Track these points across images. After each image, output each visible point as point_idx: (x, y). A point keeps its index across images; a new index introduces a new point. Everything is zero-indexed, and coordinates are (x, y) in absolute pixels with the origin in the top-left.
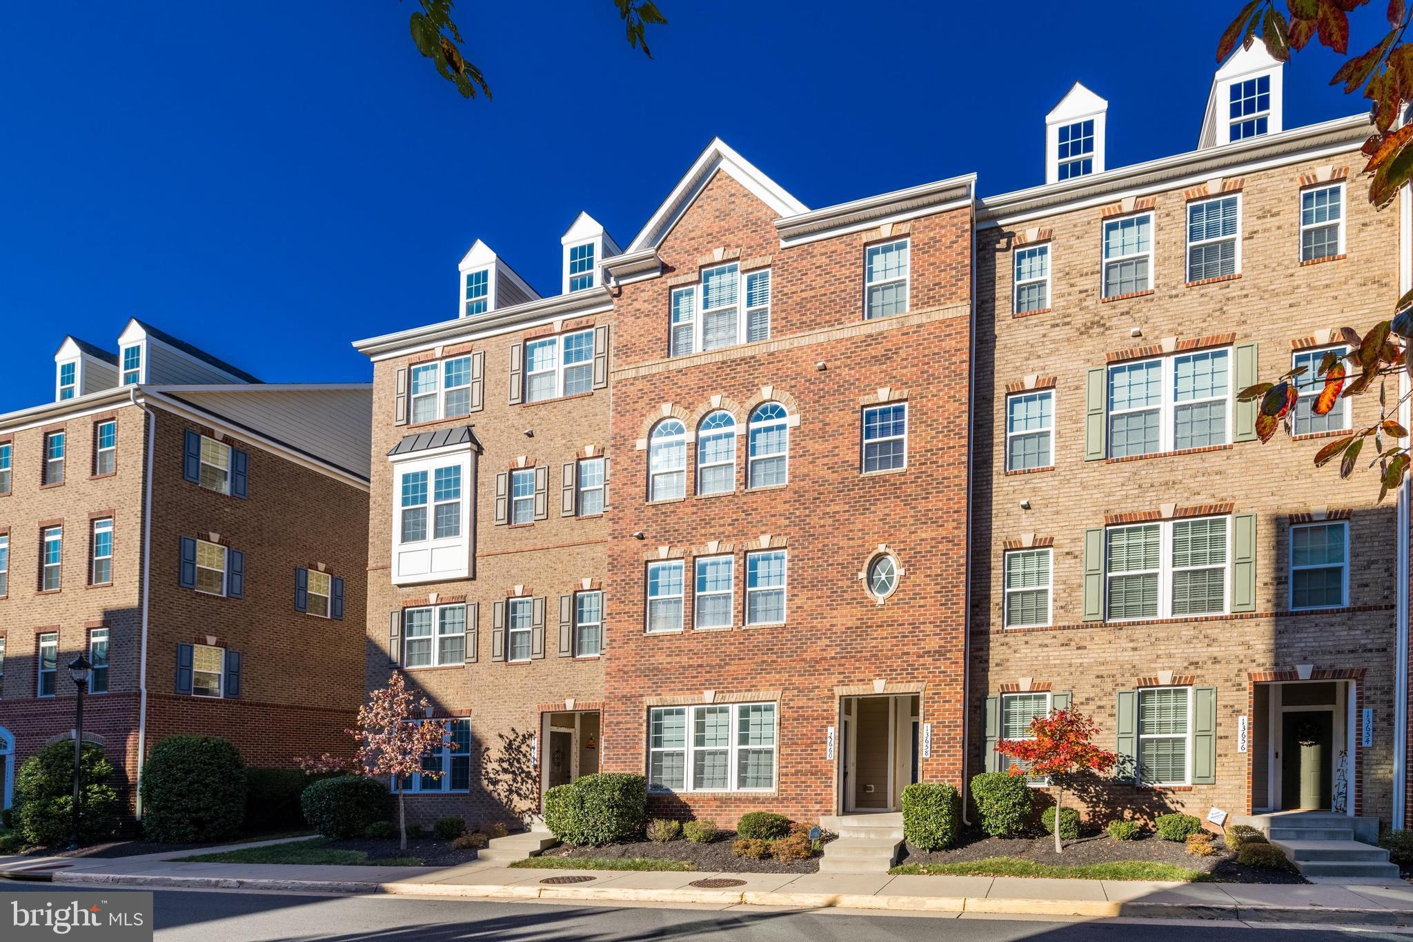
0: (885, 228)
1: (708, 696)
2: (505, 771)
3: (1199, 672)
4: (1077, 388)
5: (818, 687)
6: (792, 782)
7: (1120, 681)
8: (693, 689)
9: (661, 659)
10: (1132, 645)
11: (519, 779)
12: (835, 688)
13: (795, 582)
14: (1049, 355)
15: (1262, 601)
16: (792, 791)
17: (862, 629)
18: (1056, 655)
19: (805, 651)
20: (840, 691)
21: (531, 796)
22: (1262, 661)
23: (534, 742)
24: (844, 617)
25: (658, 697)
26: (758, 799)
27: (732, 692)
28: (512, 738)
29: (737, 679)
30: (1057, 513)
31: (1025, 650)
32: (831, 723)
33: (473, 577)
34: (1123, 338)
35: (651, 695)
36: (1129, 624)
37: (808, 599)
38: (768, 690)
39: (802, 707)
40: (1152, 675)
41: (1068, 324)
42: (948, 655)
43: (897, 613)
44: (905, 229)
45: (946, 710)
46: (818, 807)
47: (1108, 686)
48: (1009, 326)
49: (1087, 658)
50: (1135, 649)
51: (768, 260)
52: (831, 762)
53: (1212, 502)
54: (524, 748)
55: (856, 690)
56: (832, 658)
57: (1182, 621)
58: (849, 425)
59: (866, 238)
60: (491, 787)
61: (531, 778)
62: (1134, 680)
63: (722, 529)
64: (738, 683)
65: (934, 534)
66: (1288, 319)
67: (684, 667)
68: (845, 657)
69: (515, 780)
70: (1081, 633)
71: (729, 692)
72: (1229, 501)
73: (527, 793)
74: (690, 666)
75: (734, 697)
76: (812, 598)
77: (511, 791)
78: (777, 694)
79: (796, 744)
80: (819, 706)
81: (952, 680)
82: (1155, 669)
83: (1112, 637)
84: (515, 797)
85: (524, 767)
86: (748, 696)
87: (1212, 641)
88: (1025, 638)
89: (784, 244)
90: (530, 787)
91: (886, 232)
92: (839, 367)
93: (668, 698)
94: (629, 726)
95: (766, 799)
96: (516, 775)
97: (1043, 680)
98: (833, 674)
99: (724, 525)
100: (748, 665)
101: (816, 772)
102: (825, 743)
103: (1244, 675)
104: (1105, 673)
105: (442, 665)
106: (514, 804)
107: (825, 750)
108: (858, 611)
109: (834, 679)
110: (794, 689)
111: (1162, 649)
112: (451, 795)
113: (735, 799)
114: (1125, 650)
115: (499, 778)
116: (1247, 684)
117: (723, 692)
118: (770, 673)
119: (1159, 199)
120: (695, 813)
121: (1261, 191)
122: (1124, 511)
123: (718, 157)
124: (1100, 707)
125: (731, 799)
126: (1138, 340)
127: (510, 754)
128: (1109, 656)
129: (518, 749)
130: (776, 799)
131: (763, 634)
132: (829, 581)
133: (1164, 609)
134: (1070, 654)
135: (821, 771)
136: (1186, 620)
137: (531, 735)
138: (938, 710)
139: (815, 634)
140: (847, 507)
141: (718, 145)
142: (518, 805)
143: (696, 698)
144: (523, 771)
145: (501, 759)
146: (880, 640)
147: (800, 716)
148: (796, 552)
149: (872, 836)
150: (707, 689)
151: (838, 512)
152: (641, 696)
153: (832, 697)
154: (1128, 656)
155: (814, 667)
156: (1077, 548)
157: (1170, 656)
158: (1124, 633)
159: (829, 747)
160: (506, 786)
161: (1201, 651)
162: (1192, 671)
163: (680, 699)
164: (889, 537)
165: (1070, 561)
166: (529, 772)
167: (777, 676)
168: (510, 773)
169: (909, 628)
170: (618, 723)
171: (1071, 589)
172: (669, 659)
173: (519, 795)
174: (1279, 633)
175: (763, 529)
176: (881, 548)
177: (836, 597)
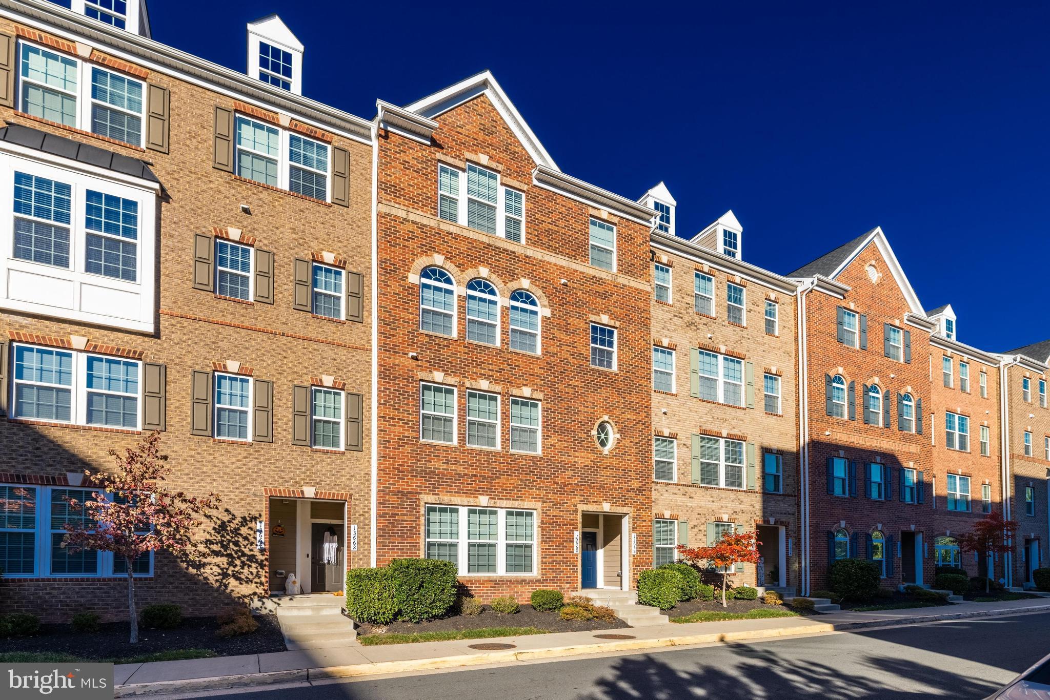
0: (604, 213)
1: (483, 500)
2: (216, 554)
3: (737, 516)
4: (686, 355)
5: (567, 503)
6: (550, 569)
7: (708, 517)
8: (467, 493)
9: (438, 465)
10: (712, 499)
11: (238, 562)
12: (578, 505)
13: (548, 426)
14: (674, 331)
15: (757, 485)
16: (551, 575)
17: (594, 468)
18: (681, 500)
19: (558, 477)
20: (582, 507)
21: (257, 580)
22: (758, 514)
23: (261, 526)
24: (582, 458)
25: (436, 497)
26: (525, 580)
27: (502, 499)
28: (226, 519)
29: (506, 490)
30: (679, 421)
31: (666, 495)
32: (576, 528)
33: (157, 335)
34: (705, 337)
35: (428, 494)
36: (711, 488)
37: (558, 440)
38: (531, 501)
39: (556, 516)
40: (720, 516)
41: (681, 318)
42: (644, 493)
43: (614, 461)
44: (616, 220)
45: (643, 526)
46: (568, 586)
47: (703, 520)
48: (654, 305)
49: (694, 503)
50: (713, 501)
51: (525, 188)
52: (577, 555)
53: (740, 434)
54: (244, 531)
55: (591, 508)
56: (575, 484)
57: (729, 490)
58: (583, 330)
59: (591, 211)
60: (194, 571)
61: (256, 562)
62: (713, 517)
63: (491, 373)
64: (507, 493)
65: (635, 417)
66: (762, 357)
67: (459, 474)
68: (584, 485)
69: (230, 564)
70: (690, 490)
71: (498, 499)
72: (745, 435)
73: (250, 577)
74: (466, 475)
75: (504, 503)
76: (561, 441)
77: (225, 575)
78: (539, 505)
79: (553, 541)
80: (567, 516)
81: (646, 508)
82: (721, 513)
83: (703, 494)
84: (233, 583)
85: (246, 551)
86: (516, 504)
87: (741, 502)
88: (666, 488)
89: (535, 182)
90: (254, 571)
91: (605, 215)
92: (576, 288)
93: (446, 498)
94: (405, 518)
95: (531, 581)
96: (233, 558)
97: (675, 513)
98: (577, 495)
99: (493, 370)
100: (513, 481)
101: (567, 561)
102: (573, 542)
103: (753, 520)
104: (701, 512)
105: (90, 425)
106: (230, 588)
107: (573, 547)
108: (592, 456)
109: (578, 499)
110: (550, 502)
111: (723, 503)
112: (115, 579)
113: (507, 581)
114: (709, 501)
115: (204, 560)
116: (753, 525)
117: (494, 499)
118: (532, 489)
119: (717, 273)
120: (473, 592)
121: (753, 292)
122: (708, 429)
123: (485, 84)
124: (700, 530)
125: (503, 581)
126: (710, 341)
127: (223, 536)
128: (703, 504)
129: (236, 531)
130: (539, 580)
131: (526, 460)
132: (572, 431)
133: (722, 483)
134: (686, 499)
135: (570, 561)
136: (732, 490)
137: (254, 519)
138: (639, 526)
139: (564, 467)
140: (583, 385)
141: (487, 75)
142: (237, 590)
143: (472, 501)
144: (244, 555)
145: (207, 541)
146: (604, 477)
147: (554, 522)
148: (549, 406)
149: (617, 604)
150: (481, 494)
151: (578, 386)
152: (420, 493)
153: (576, 511)
154: (710, 505)
155: (563, 488)
156: (688, 443)
157: (727, 507)
158: (709, 492)
159: (575, 545)
160: (216, 570)
161: (738, 507)
162: (734, 516)
163: (457, 500)
164: (608, 410)
165: (684, 448)
166: (254, 556)
167: (537, 492)
168: (222, 555)
169: (621, 473)
170: (394, 515)
171: (687, 465)
172: (445, 466)
173: (238, 579)
174: (764, 502)
175: (525, 382)
176: (606, 418)
177: (578, 444)
